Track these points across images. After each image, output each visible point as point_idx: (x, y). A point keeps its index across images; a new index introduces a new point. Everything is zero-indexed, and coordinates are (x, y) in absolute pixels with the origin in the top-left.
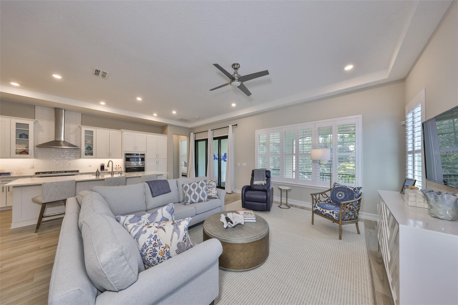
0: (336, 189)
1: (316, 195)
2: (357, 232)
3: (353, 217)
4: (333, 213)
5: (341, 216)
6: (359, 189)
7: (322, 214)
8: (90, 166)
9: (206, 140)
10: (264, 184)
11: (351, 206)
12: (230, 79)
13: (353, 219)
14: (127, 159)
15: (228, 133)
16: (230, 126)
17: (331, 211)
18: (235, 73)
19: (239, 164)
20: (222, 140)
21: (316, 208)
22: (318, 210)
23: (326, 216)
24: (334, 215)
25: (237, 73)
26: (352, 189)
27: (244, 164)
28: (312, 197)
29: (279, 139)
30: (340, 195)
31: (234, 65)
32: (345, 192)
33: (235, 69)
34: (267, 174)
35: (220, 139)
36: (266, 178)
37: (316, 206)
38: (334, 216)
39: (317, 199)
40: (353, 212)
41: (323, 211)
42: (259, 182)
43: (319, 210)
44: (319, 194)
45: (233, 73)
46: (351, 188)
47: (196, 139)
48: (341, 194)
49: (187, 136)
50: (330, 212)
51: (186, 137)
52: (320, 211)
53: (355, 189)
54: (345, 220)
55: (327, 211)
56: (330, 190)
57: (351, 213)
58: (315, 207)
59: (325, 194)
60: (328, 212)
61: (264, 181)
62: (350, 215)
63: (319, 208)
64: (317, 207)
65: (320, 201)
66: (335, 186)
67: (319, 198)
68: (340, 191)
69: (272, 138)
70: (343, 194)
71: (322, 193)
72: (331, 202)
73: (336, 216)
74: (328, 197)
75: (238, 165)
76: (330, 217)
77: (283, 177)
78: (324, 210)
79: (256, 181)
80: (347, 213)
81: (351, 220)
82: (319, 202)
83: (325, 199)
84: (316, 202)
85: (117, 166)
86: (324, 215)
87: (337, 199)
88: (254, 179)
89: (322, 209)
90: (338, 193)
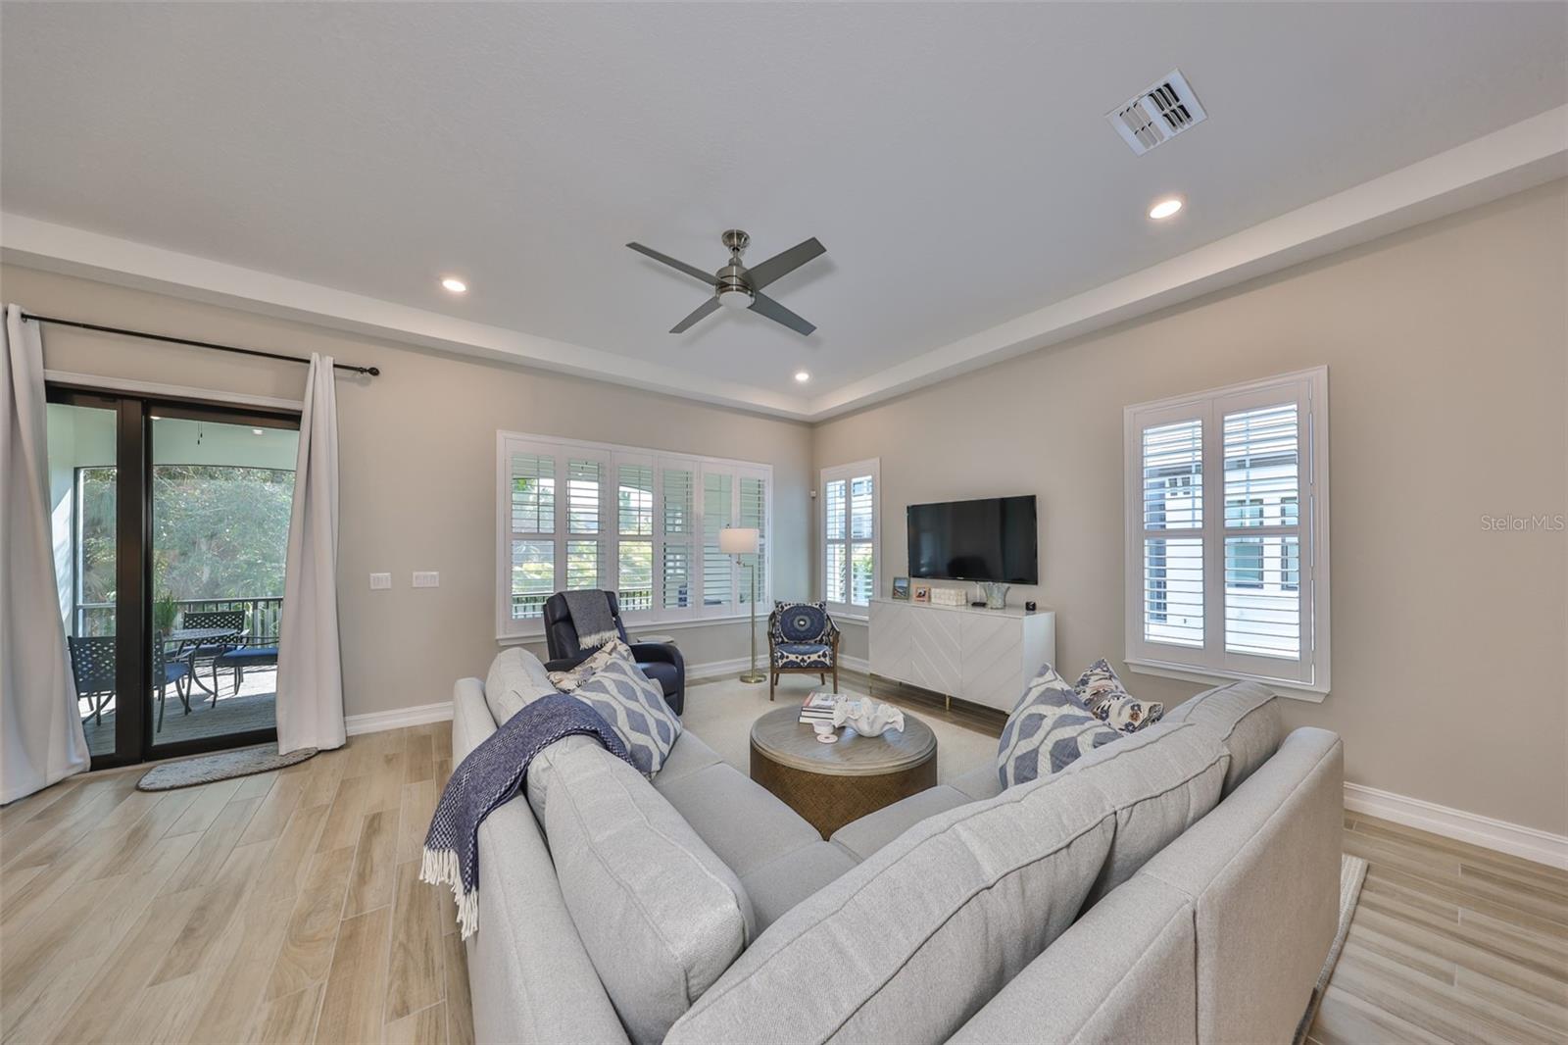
0: (785, 614)
4: (824, 656)
7: (801, 667)
12: (713, 284)
17: (821, 653)
18: (731, 264)
21: (785, 660)
22: (791, 661)
24: (828, 658)
25: (738, 264)
26: (818, 607)
30: (802, 623)
31: (729, 235)
32: (807, 614)
33: (736, 249)
37: (785, 654)
41: (803, 660)
43: (795, 660)
45: (727, 265)
48: (803, 620)
50: (819, 657)
55: (812, 656)
58: (780, 660)
60: (814, 657)
63: (792, 657)
64: (787, 657)
66: (779, 608)
68: (799, 615)
70: (807, 618)
72: (786, 640)
73: (832, 659)
76: (820, 666)
78: (806, 658)
79: (590, 633)
86: (806, 667)
87: (798, 631)
88: (580, 632)
89: (800, 657)
90: (796, 621)
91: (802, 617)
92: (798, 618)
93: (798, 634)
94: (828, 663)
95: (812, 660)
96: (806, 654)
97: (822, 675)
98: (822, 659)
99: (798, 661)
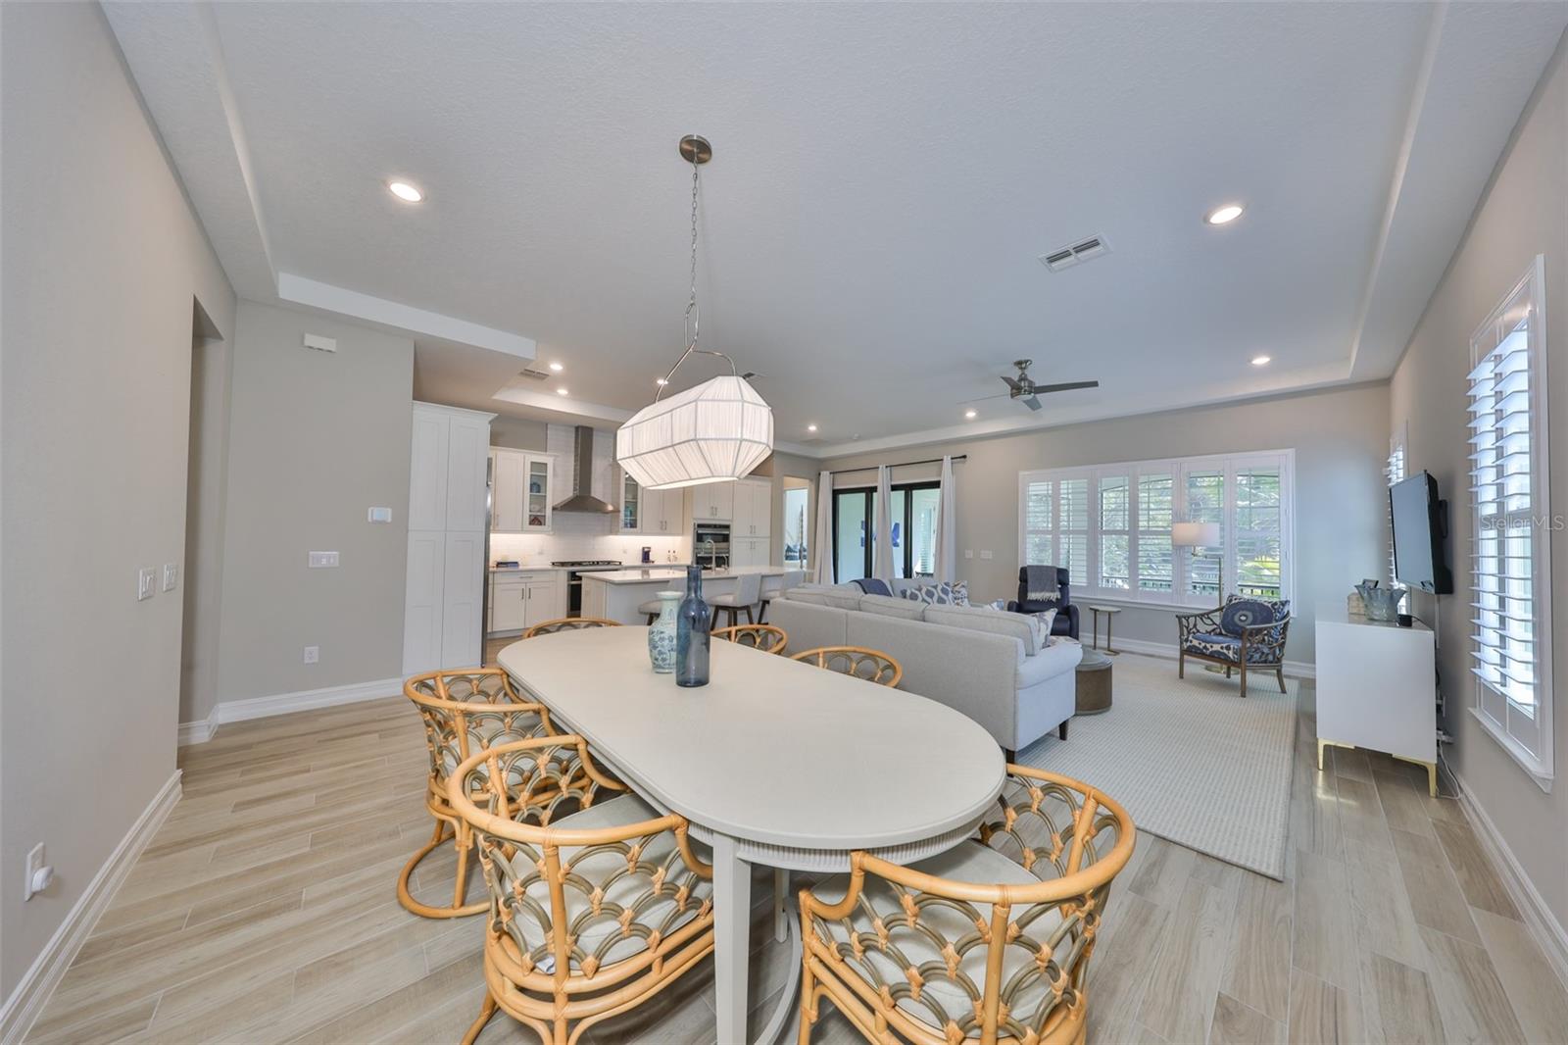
0: (1232, 608)
1: (1187, 618)
2: (1280, 690)
3: (1271, 658)
4: (1228, 648)
5: (1244, 652)
6: (1284, 603)
7: (1204, 654)
8: (625, 552)
9: (870, 491)
10: (1054, 600)
11: (1266, 638)
13: (1271, 662)
14: (700, 538)
15: (940, 475)
16: (947, 460)
17: (1224, 645)
19: (969, 554)
20: (915, 493)
21: (1189, 644)
22: (1194, 646)
23: (1214, 656)
24: (1231, 652)
26: (1270, 605)
27: (987, 554)
28: (1180, 623)
29: (1085, 496)
30: (1243, 618)
32: (1253, 612)
33: (1022, 369)
34: (1061, 577)
35: (909, 489)
36: (1059, 586)
37: (1190, 638)
38: (1231, 654)
39: (1191, 626)
40: (1270, 648)
41: (1205, 647)
42: (1043, 594)
43: (1197, 645)
44: (1196, 616)
46: (1266, 604)
47: (836, 488)
48: (1245, 615)
49: (811, 480)
50: (1222, 648)
51: (808, 481)
52: (1199, 649)
53: (1276, 604)
54: (1254, 662)
55: (1214, 646)
56: (1221, 609)
57: (1266, 650)
58: (1187, 640)
59: (1209, 618)
60: (1217, 647)
61: (1053, 591)
62: (1263, 653)
63: (1196, 643)
64: (1191, 642)
65: (1198, 631)
66: (1231, 601)
67: (1195, 626)
68: (1243, 610)
69: (1066, 491)
70: (1250, 614)
71: (1201, 616)
72: (1223, 632)
73: (1234, 653)
74: (1214, 624)
75: (967, 556)
76: (1222, 657)
77: (1098, 584)
78: (1208, 646)
79: (1036, 591)
80: (1257, 649)
81: (1265, 662)
82: (1194, 633)
83: (1210, 628)
84: (1189, 633)
85: (672, 551)
86: (1209, 656)
87: (1238, 626)
88: (1029, 588)
89: (1203, 644)
90: (1238, 615)
91: (1244, 612)
92: (1241, 612)
93: (1237, 628)
94: (1231, 656)
95: (1214, 649)
96: (1208, 642)
97: (1229, 668)
98: (1225, 651)
99: (1201, 647)
